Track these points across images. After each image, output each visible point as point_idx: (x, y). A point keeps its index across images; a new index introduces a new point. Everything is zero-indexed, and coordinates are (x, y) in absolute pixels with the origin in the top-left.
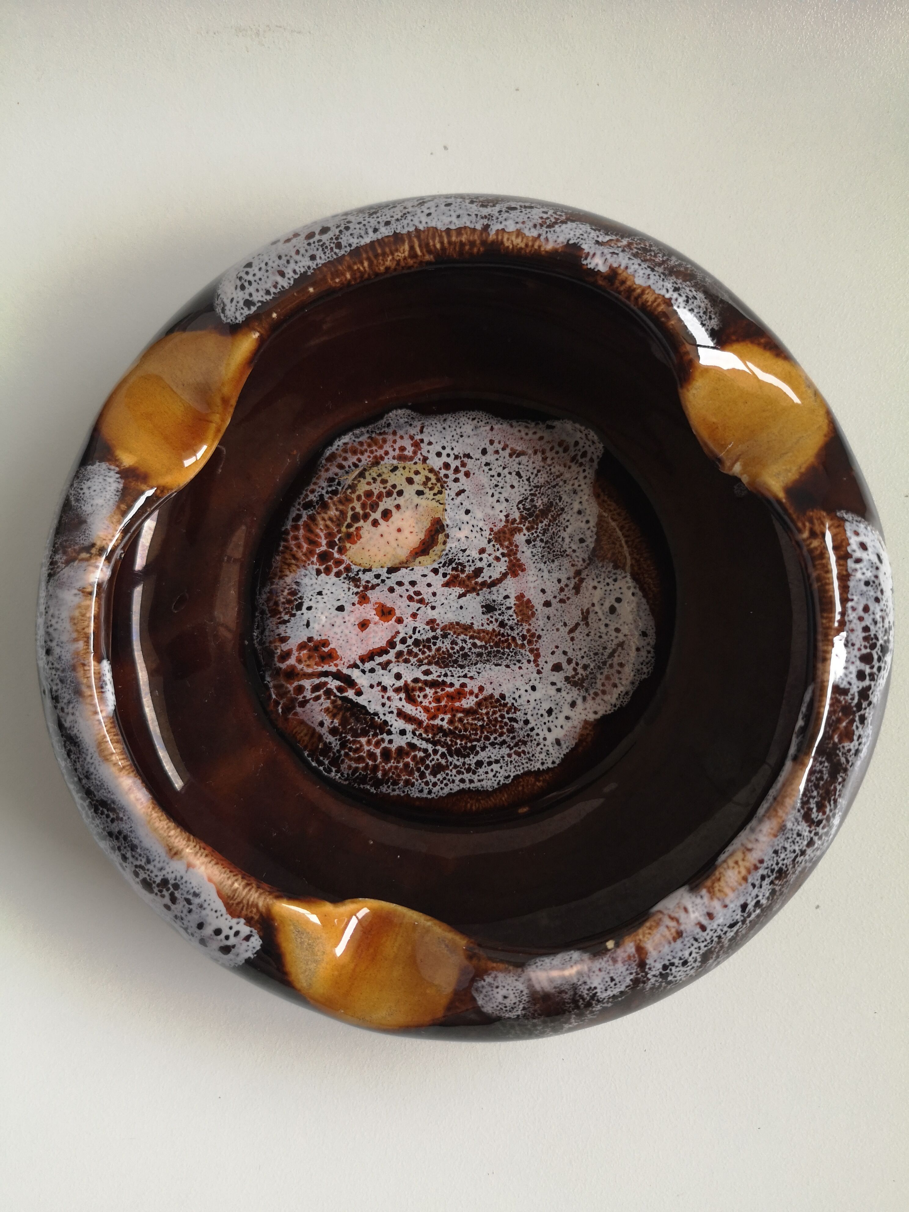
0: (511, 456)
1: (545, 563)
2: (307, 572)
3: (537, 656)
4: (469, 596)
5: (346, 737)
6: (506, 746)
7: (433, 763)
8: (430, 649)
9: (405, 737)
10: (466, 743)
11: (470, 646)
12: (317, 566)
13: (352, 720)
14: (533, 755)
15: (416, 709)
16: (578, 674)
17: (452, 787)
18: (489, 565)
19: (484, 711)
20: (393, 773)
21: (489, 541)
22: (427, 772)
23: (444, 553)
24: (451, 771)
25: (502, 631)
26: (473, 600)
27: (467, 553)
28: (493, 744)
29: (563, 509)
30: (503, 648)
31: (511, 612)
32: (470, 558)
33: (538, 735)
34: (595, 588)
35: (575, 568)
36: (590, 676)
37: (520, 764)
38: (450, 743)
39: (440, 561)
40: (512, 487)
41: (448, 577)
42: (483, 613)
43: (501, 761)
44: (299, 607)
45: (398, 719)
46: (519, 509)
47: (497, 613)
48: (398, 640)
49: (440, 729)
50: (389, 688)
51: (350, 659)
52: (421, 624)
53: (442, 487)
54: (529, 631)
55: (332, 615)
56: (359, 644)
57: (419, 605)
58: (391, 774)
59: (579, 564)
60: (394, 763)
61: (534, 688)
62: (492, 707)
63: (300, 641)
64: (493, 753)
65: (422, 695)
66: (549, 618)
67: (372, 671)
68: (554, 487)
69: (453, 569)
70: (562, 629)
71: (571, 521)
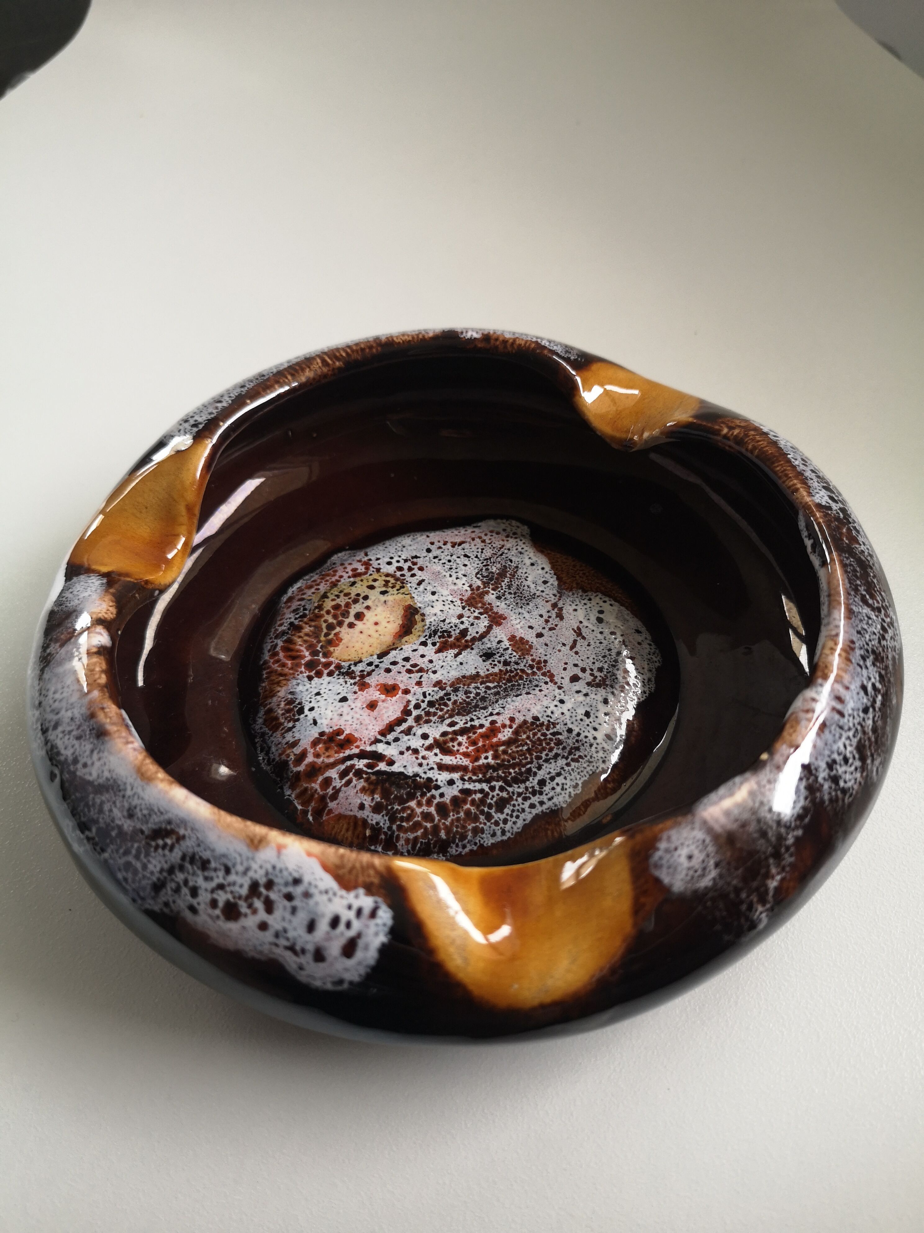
0: (453, 546)
1: (521, 607)
2: (299, 681)
3: (552, 676)
4: (464, 653)
5: (393, 808)
6: (560, 757)
7: (495, 799)
8: (446, 705)
9: (455, 786)
10: (520, 769)
11: (483, 690)
12: (307, 674)
13: (393, 789)
14: (591, 757)
15: (456, 758)
16: (596, 677)
17: (524, 817)
18: (472, 624)
19: (524, 736)
20: (457, 827)
21: (463, 608)
22: (492, 811)
23: (426, 627)
24: (517, 800)
25: (509, 668)
26: (469, 655)
27: (447, 621)
28: (546, 761)
29: (517, 567)
30: (517, 681)
31: (510, 651)
32: (451, 625)
33: (586, 737)
34: (575, 610)
35: (550, 603)
36: (609, 675)
37: (582, 769)
38: (503, 775)
39: (424, 634)
40: (465, 565)
41: (438, 644)
42: (484, 661)
43: (563, 772)
44: (301, 711)
45: (441, 772)
46: (478, 578)
47: (497, 656)
48: (411, 707)
49: (488, 766)
50: (420, 749)
51: (370, 736)
52: (429, 689)
53: (403, 583)
54: (533, 660)
55: (337, 708)
56: (374, 722)
57: (420, 674)
58: (455, 829)
59: (552, 599)
60: (453, 815)
61: (562, 702)
62: (530, 731)
63: (312, 739)
64: (551, 768)
65: (455, 744)
66: (546, 645)
67: (396, 740)
68: (501, 555)
69: (440, 637)
70: (563, 648)
71: (528, 572)
